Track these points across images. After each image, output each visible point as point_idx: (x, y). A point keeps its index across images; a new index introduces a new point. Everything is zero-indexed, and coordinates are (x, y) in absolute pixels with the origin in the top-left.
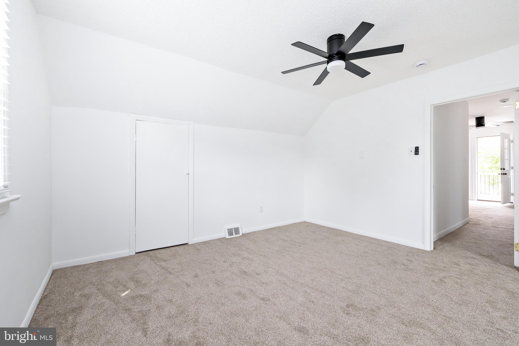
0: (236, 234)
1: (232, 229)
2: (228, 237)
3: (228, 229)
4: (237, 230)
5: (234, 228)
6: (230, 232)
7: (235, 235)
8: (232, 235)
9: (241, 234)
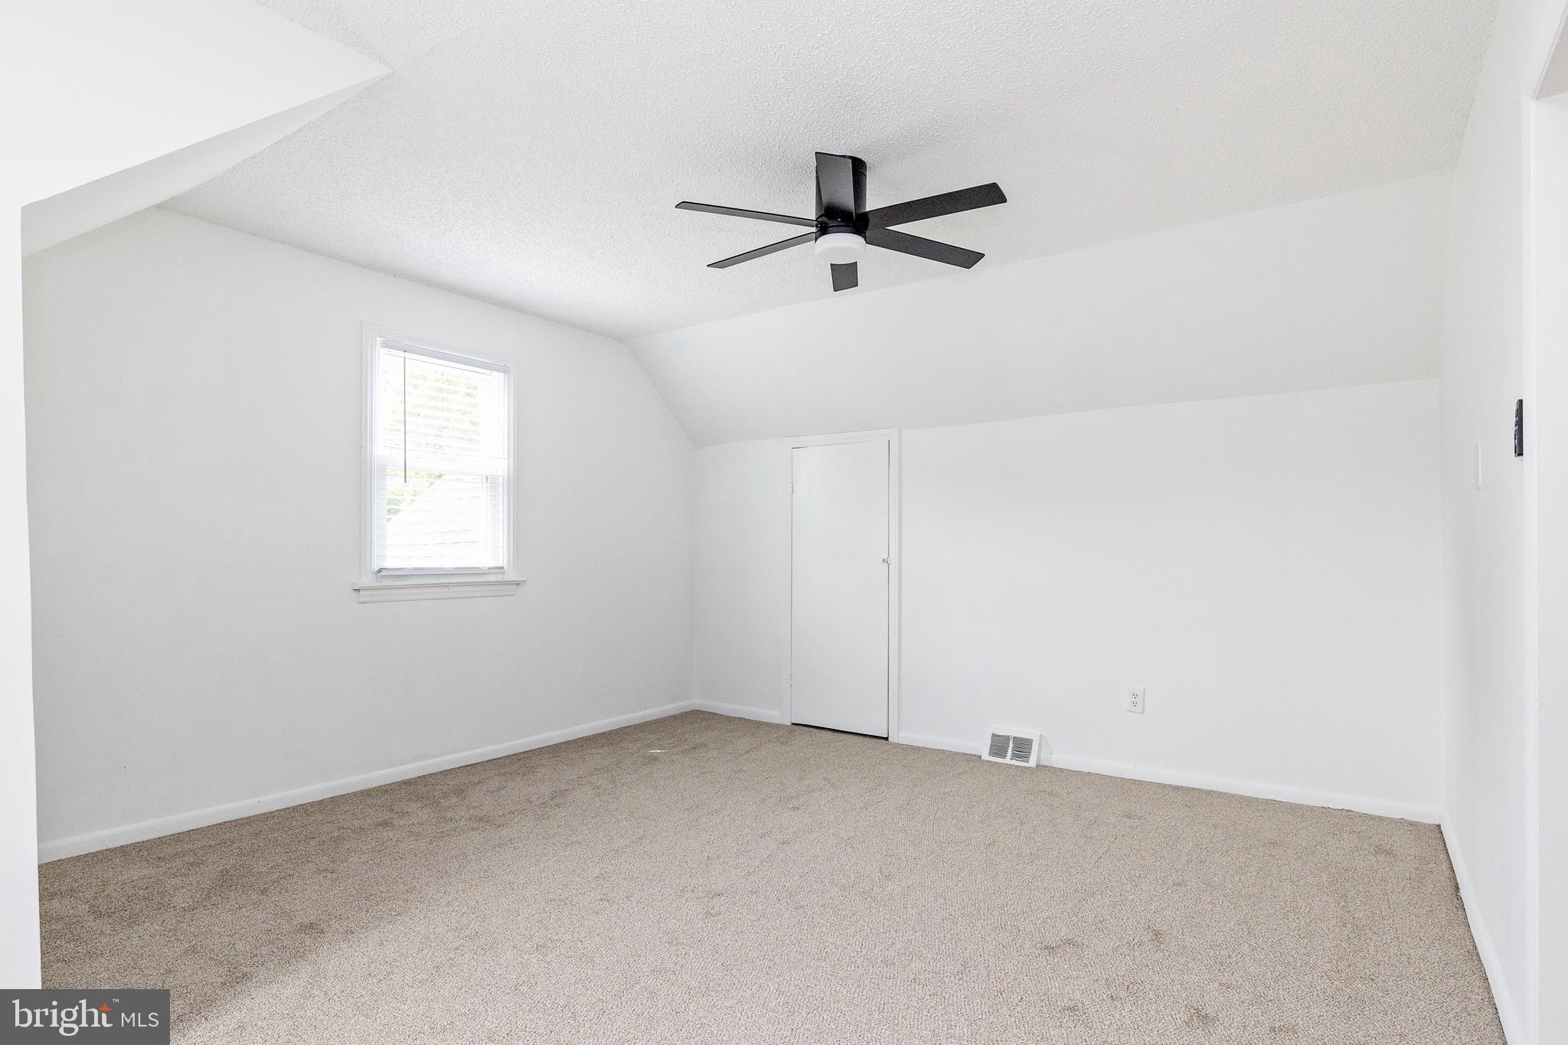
0: (1015, 756)
1: (1008, 738)
2: (986, 756)
3: (994, 735)
4: (1023, 747)
5: (1015, 738)
6: (999, 745)
7: (1012, 759)
8: (1004, 756)
9: (1032, 762)
